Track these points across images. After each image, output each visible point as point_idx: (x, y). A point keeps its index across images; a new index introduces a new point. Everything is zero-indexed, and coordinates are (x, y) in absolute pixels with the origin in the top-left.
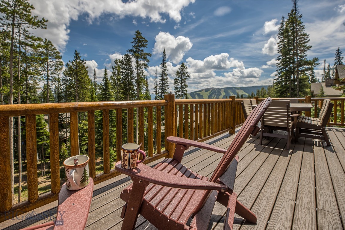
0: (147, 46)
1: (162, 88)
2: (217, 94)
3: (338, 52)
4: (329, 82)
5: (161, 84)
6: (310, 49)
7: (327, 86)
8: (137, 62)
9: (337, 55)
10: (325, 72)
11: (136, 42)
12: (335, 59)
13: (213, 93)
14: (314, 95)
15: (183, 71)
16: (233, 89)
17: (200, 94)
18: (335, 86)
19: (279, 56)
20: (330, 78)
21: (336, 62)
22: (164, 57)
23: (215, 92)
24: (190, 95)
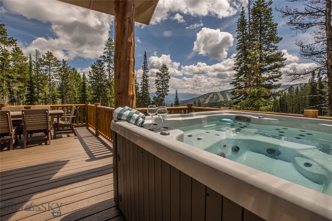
5: (142, 85)
11: (107, 48)
15: (164, 72)
22: (145, 60)
24: (220, 94)
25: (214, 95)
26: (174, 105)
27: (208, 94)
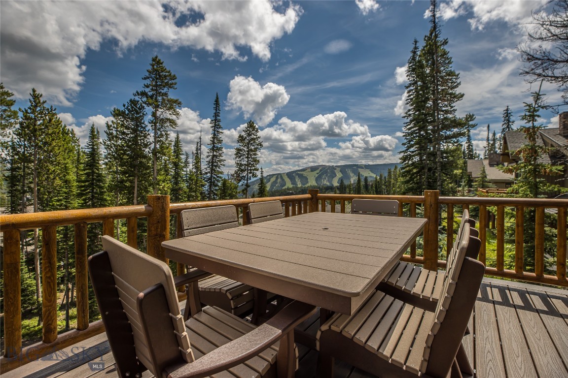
0: (175, 86)
1: (212, 165)
2: (329, 175)
3: (507, 113)
4: (495, 159)
5: (210, 158)
6: (460, 99)
7: (491, 165)
8: (154, 115)
9: (506, 117)
10: (489, 143)
11: (151, 77)
12: (503, 123)
13: (323, 174)
14: (471, 179)
15: (251, 135)
16: (355, 168)
17: (302, 175)
18: (503, 165)
19: (409, 110)
20: (496, 152)
21: (504, 129)
22: (216, 110)
23: (326, 172)
24: (286, 177)
25: (277, 178)
26: (258, 194)
27: (268, 177)
